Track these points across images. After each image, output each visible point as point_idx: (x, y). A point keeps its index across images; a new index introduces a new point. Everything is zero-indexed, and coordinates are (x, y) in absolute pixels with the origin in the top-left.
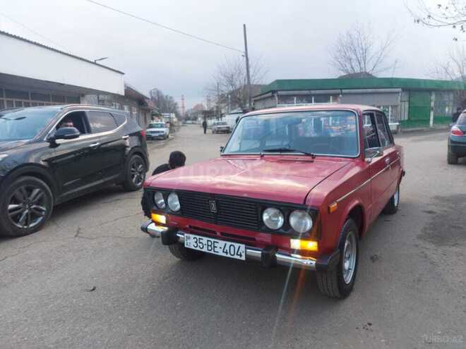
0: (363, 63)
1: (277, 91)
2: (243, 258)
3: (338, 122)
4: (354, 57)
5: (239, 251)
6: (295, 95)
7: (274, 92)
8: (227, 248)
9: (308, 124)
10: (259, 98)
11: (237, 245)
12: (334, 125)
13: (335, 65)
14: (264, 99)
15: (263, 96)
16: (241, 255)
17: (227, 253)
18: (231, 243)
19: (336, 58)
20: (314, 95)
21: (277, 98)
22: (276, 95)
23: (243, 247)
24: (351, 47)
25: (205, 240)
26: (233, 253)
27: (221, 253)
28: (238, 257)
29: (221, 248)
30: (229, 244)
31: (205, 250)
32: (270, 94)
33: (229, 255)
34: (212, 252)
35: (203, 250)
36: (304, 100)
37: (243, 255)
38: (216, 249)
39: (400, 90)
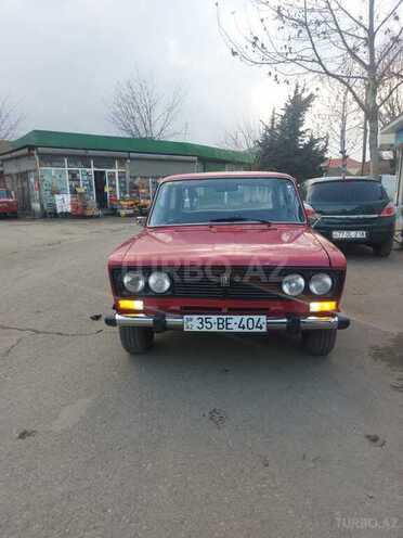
0: (148, 123)
1: (37, 147)
2: (264, 330)
3: (128, 195)
4: (137, 116)
5: (259, 323)
6: (66, 156)
7: (31, 148)
8: (244, 322)
9: (87, 196)
10: (9, 156)
11: (256, 318)
12: (123, 199)
13: (114, 122)
14: (17, 158)
15: (14, 154)
16: (261, 327)
17: (244, 328)
18: (248, 317)
19: (116, 114)
20: (93, 157)
21: (37, 157)
22: (35, 152)
23: (263, 318)
24: (133, 103)
25: (214, 318)
26: (251, 326)
27: (236, 329)
28: (258, 330)
29: (235, 323)
30: (246, 317)
31: (215, 329)
32: (26, 151)
33: (246, 330)
34: (224, 330)
35: (212, 330)
36: (80, 164)
37: (264, 326)
38: (229, 326)
39: (196, 158)
